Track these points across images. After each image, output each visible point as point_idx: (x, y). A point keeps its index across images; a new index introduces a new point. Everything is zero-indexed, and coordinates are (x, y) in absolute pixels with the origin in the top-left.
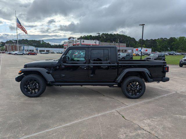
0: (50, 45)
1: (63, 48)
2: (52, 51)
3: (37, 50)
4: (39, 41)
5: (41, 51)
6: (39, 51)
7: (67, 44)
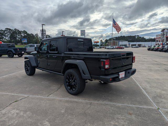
0: (144, 39)
1: (155, 41)
2: (144, 45)
3: (129, 44)
4: (134, 37)
5: (132, 45)
6: (131, 45)
7: (160, 37)
